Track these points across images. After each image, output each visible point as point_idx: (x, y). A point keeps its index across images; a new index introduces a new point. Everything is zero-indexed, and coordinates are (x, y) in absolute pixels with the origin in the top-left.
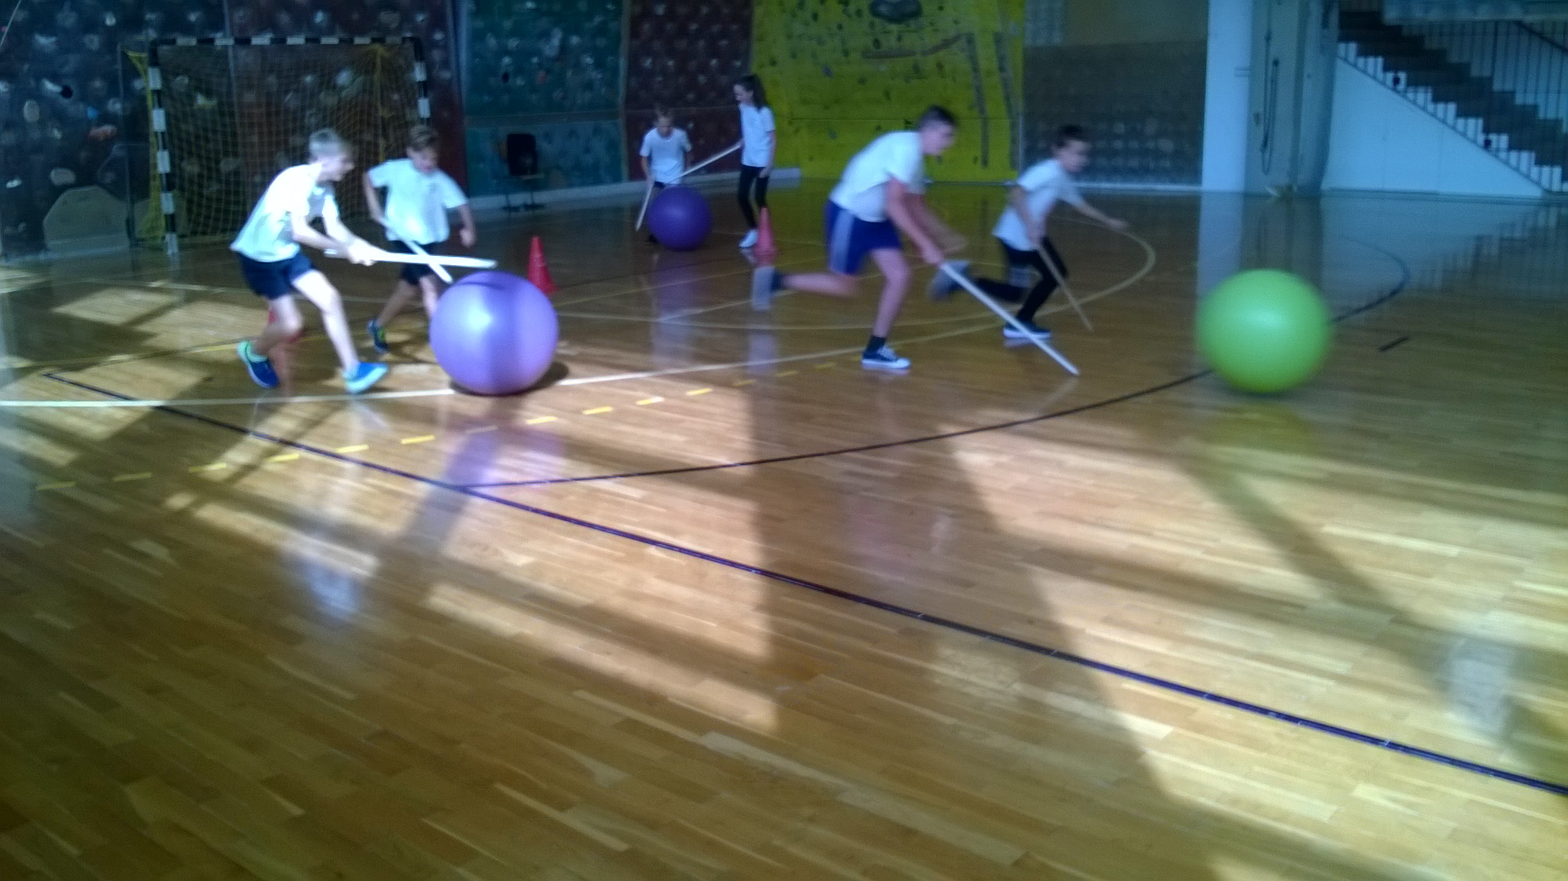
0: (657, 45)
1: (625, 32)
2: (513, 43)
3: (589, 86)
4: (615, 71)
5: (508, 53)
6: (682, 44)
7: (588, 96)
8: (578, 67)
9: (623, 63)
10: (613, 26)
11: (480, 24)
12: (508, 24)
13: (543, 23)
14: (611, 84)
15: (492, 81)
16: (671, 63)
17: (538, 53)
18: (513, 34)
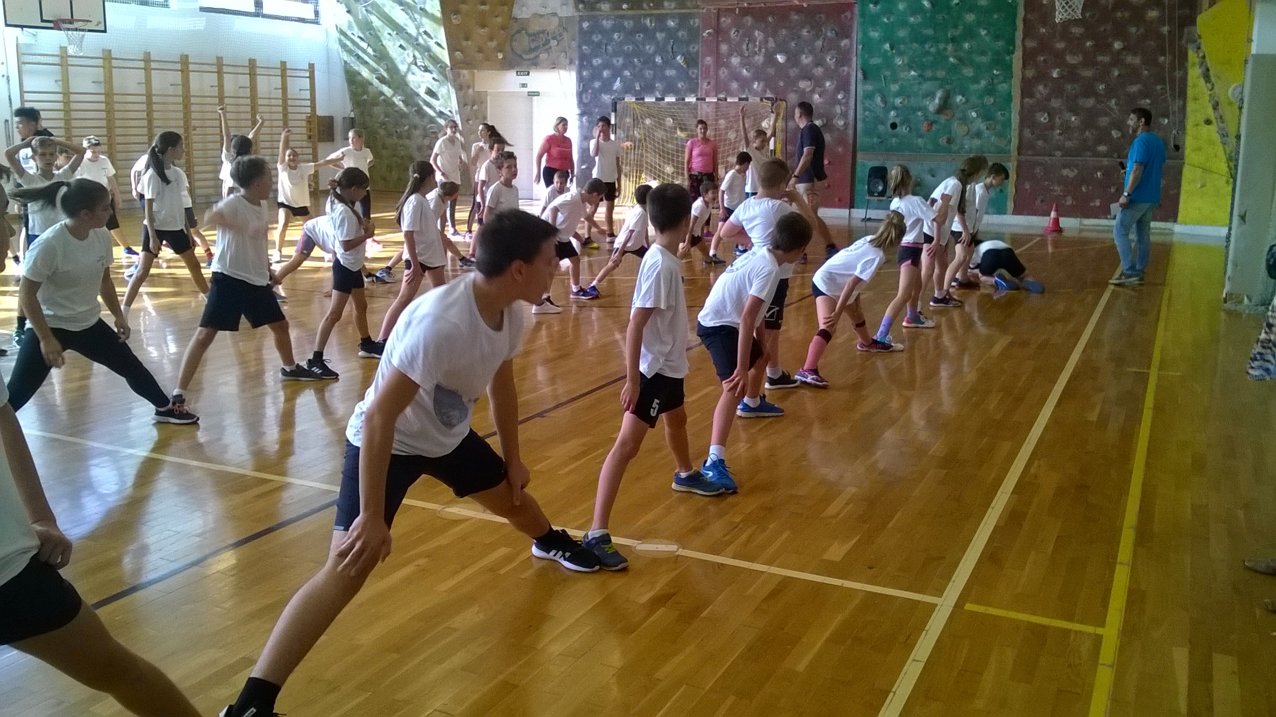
0: (1055, 103)
1: (1016, 93)
2: (898, 101)
3: (978, 135)
4: (1007, 124)
5: (895, 108)
6: (1090, 102)
7: (977, 142)
8: (964, 119)
9: (1015, 118)
10: (1003, 87)
11: (869, 87)
12: (895, 88)
13: (927, 86)
14: (1002, 135)
15: (881, 128)
16: (1073, 119)
17: (924, 109)
18: (898, 94)
